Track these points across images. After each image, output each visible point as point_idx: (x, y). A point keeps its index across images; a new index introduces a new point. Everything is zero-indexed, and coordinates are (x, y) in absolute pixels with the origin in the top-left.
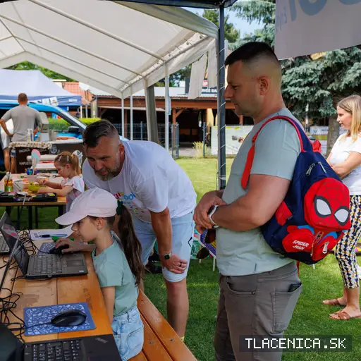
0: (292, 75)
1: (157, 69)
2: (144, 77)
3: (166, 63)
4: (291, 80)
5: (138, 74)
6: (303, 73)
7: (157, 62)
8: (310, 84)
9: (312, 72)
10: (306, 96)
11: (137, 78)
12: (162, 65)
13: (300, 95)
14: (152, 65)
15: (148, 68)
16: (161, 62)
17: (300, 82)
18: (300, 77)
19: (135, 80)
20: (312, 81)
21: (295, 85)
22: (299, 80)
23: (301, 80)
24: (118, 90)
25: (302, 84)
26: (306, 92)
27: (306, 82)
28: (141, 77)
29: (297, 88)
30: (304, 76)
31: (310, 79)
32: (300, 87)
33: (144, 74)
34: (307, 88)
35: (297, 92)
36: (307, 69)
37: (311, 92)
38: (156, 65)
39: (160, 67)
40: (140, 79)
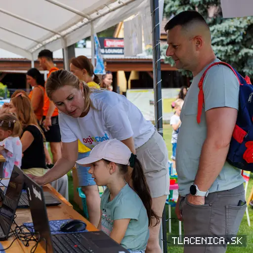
0: (214, 33)
1: (80, 27)
2: (63, 37)
3: (92, 21)
4: (213, 38)
5: (55, 33)
6: (226, 31)
7: (81, 20)
8: (233, 43)
9: (235, 29)
10: (229, 55)
11: (55, 37)
12: (86, 24)
13: (223, 54)
14: (75, 24)
15: (69, 27)
16: (86, 20)
17: (222, 41)
18: (222, 35)
19: (51, 39)
20: (235, 39)
21: (217, 44)
22: (221, 38)
23: (224, 38)
24: (27, 51)
25: (225, 43)
26: (229, 51)
27: (229, 40)
28: (59, 36)
29: (220, 47)
30: (227, 34)
31: (233, 37)
32: (223, 45)
33: (64, 33)
34: (230, 47)
35: (220, 51)
36: (230, 27)
37: (235, 51)
38: (80, 24)
39: (83, 25)
40: (58, 38)
